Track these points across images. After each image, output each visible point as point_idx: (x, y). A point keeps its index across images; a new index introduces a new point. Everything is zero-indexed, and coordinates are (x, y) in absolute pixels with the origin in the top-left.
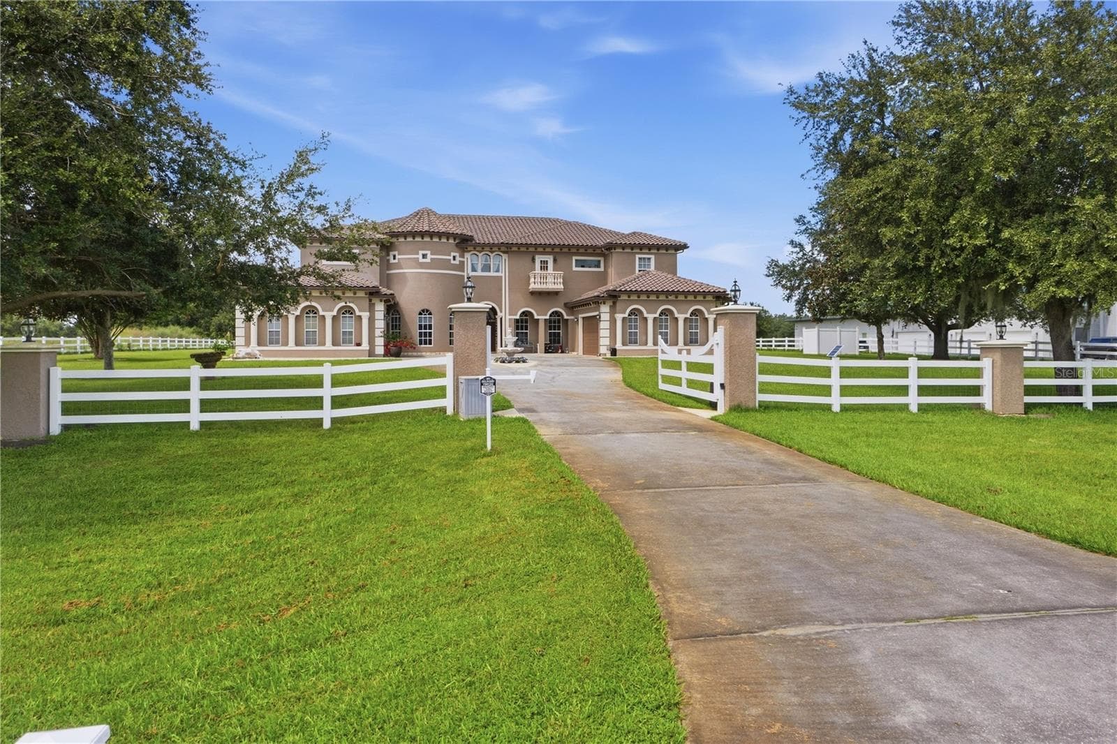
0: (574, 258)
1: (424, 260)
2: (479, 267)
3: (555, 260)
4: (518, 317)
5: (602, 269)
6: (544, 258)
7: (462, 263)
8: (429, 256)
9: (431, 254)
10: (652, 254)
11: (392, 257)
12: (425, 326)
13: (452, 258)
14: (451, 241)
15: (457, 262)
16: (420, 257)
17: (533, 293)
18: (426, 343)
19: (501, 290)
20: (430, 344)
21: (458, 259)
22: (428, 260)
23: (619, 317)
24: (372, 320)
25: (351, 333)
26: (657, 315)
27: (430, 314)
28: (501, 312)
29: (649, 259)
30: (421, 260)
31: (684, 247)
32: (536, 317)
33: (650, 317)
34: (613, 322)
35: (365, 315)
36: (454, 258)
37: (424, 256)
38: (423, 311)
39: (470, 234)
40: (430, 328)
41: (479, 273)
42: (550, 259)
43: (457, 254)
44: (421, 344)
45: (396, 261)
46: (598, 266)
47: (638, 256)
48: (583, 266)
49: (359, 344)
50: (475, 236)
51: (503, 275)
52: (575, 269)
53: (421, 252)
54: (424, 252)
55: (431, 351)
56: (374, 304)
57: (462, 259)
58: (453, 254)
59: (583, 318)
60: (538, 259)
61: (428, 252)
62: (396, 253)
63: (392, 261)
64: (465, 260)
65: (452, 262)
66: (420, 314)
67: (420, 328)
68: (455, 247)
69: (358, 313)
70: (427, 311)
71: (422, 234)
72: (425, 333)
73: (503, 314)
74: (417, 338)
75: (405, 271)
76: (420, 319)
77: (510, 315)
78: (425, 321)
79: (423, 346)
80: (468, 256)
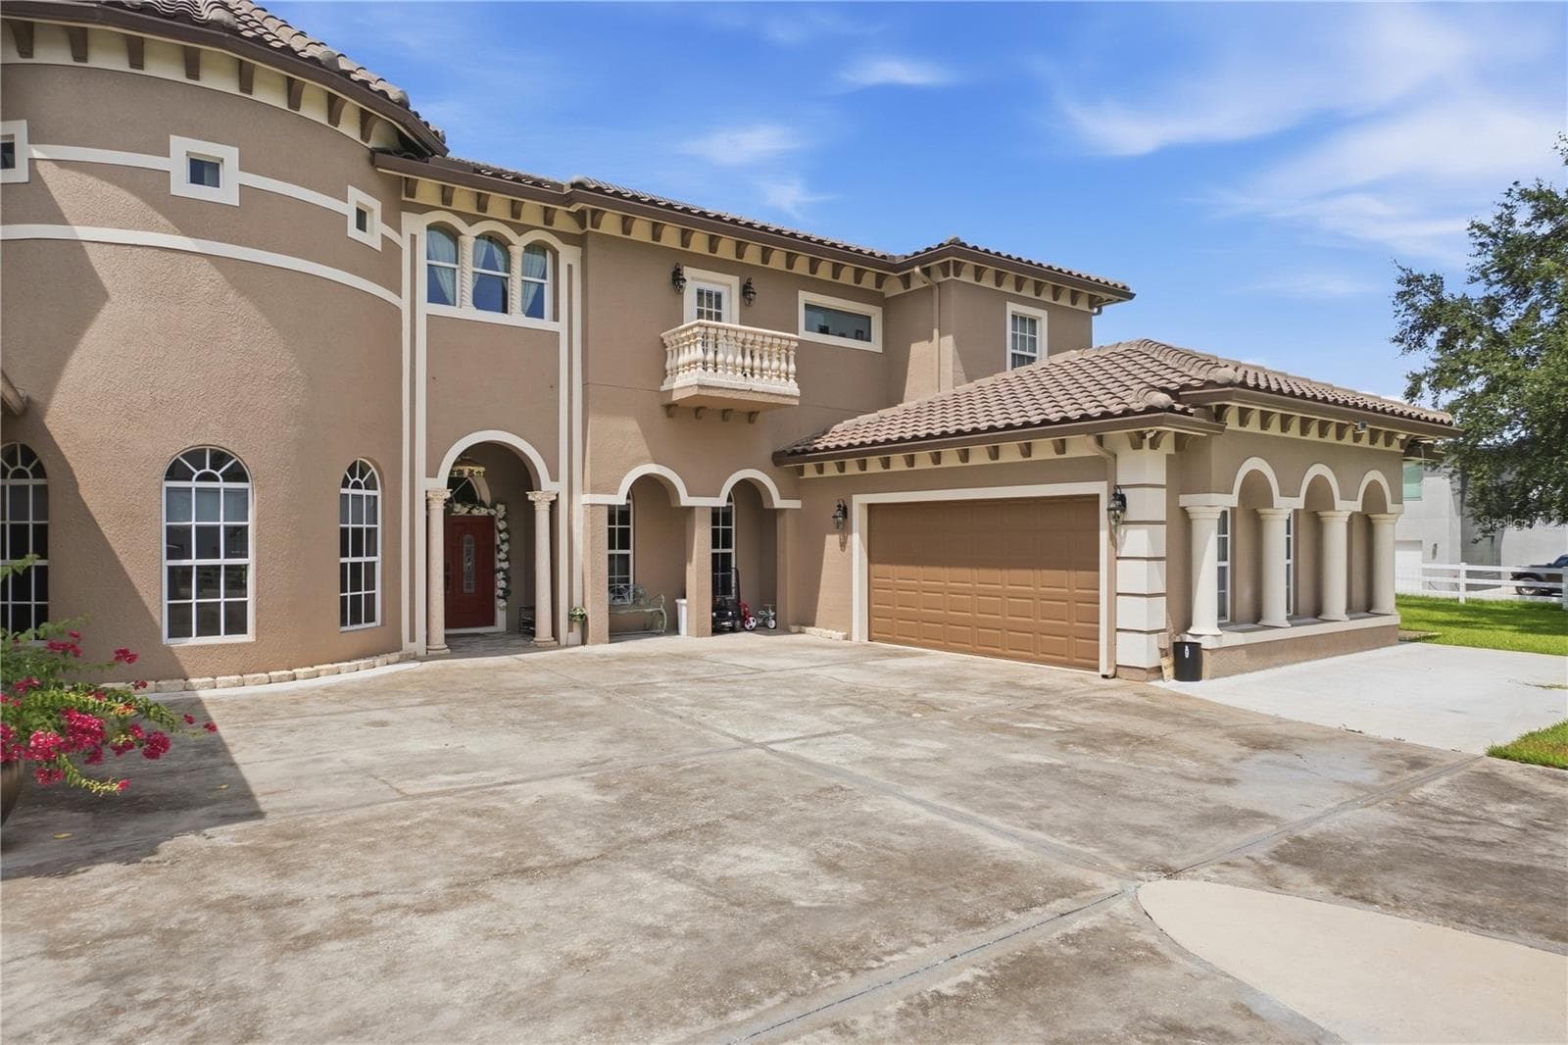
0: (805, 297)
1: (202, 192)
2: (466, 286)
3: (746, 291)
4: (620, 499)
5: (877, 345)
6: (711, 281)
7: (392, 251)
8: (232, 176)
9: (244, 167)
10: (1041, 306)
12: (207, 536)
13: (349, 212)
14: (351, 129)
15: (371, 239)
16: (176, 166)
17: (671, 409)
18: (208, 627)
19: (555, 387)
20: (236, 624)
21: (375, 225)
22: (226, 192)
27: (238, 474)
28: (555, 477)
30: (181, 185)
31: (1125, 294)
32: (685, 500)
36: (360, 216)
37: (203, 171)
38: (196, 456)
40: (238, 549)
41: (464, 313)
42: (728, 286)
43: (374, 206)
44: (179, 630)
46: (863, 334)
47: (1011, 309)
48: (824, 330)
51: (561, 327)
52: (802, 334)
53: (183, 148)
54: (207, 149)
55: (248, 664)
57: (392, 233)
58: (356, 196)
59: (871, 507)
60: (696, 279)
61: (228, 155)
64: (405, 243)
65: (353, 233)
66: (175, 471)
67: (177, 549)
68: (363, 166)
70: (219, 458)
71: (194, 46)
72: (208, 577)
73: (561, 487)
74: (159, 604)
75: (83, 233)
76: (176, 501)
77: (595, 490)
78: (208, 509)
79: (195, 640)
80: (415, 225)
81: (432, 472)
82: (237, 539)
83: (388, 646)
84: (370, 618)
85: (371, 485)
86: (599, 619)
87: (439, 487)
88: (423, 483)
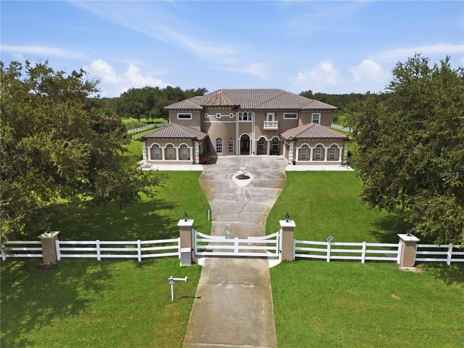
0: (284, 114)
1: (218, 117)
2: (243, 118)
3: (275, 115)
4: (258, 140)
5: (297, 118)
6: (271, 114)
7: (235, 117)
8: (220, 116)
10: (320, 113)
11: (205, 115)
12: (219, 145)
13: (230, 116)
14: (230, 108)
15: (232, 117)
16: (217, 116)
17: (265, 131)
18: (219, 152)
19: (252, 128)
20: (221, 152)
21: (233, 116)
22: (220, 117)
23: (297, 149)
24: (194, 150)
25: (186, 154)
26: (315, 147)
27: (221, 140)
28: (251, 138)
29: (318, 115)
30: (217, 117)
32: (266, 140)
33: (312, 149)
34: (295, 151)
35: (191, 148)
36: (231, 116)
37: (218, 116)
38: (218, 139)
39: (238, 104)
40: (221, 146)
41: (242, 121)
42: (273, 114)
43: (232, 114)
44: (217, 152)
45: (207, 117)
46: (295, 117)
47: (313, 114)
48: (288, 117)
49: (189, 159)
50: (241, 105)
51: (252, 122)
52: (284, 118)
53: (217, 114)
54: (218, 114)
55: (222, 155)
56: (195, 143)
57: (235, 115)
58: (230, 114)
60: (268, 114)
61: (220, 114)
62: (207, 114)
63: (206, 117)
64: (236, 115)
65: (230, 117)
66: (217, 140)
67: (217, 146)
68: (231, 111)
69: (188, 147)
70: (220, 139)
71: (217, 106)
72: (219, 148)
74: (216, 150)
75: (211, 122)
76: (217, 142)
77: (255, 139)
78: (219, 143)
79: (218, 153)
80: (237, 113)
81: (239, 138)
82: (221, 145)
83: (235, 154)
84: (233, 151)
85: (233, 140)
86: (256, 153)
87: (240, 139)
88: (238, 139)
